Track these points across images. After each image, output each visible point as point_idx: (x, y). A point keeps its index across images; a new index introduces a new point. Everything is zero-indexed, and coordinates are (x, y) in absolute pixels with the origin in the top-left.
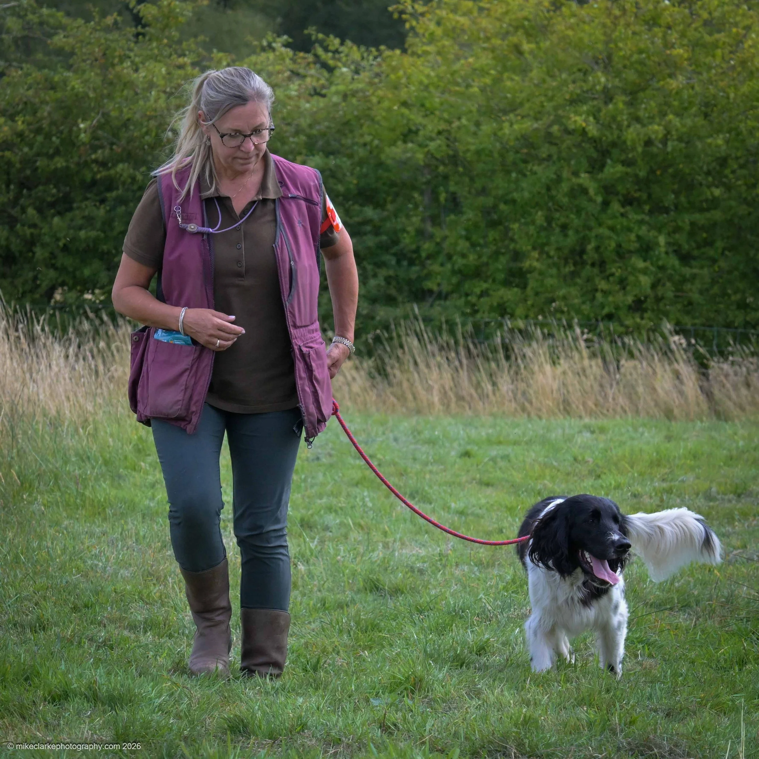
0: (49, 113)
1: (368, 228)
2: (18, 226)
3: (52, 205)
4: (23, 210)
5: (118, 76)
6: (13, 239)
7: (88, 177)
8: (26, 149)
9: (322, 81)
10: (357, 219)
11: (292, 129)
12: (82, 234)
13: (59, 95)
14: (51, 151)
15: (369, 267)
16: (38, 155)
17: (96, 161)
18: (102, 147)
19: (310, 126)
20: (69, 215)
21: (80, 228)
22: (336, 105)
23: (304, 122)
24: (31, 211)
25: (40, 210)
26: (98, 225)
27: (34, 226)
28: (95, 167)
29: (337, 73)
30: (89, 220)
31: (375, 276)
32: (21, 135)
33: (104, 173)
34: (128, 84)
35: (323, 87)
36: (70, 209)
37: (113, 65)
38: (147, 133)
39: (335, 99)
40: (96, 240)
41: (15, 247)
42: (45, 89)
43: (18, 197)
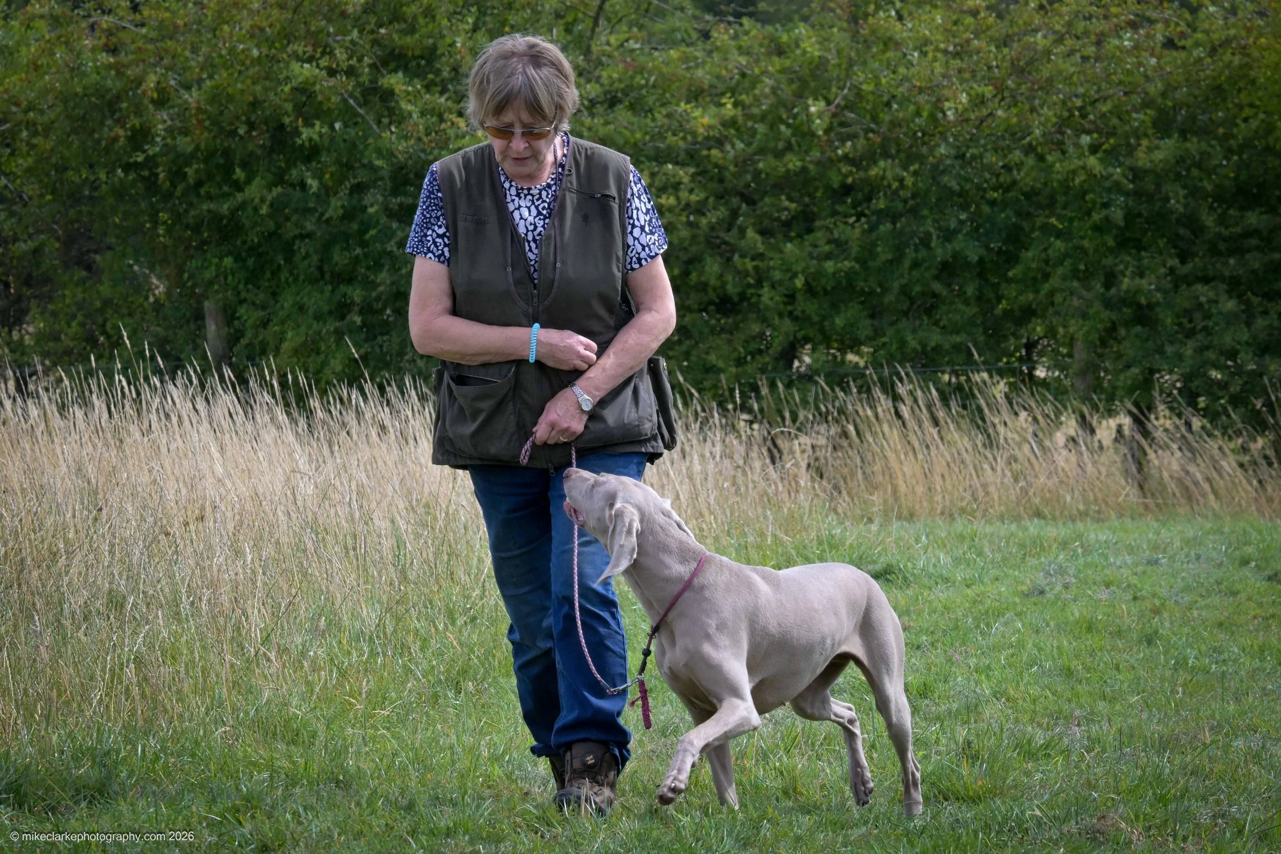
0: (774, 90)
1: (1254, 242)
2: (736, 257)
3: (787, 224)
4: (742, 232)
5: (873, 32)
6: (729, 277)
7: (836, 182)
8: (740, 145)
9: (1183, 27)
10: (1238, 230)
11: (1136, 99)
12: (829, 266)
13: (787, 63)
14: (781, 145)
15: (1256, 300)
16: (762, 151)
17: (846, 157)
18: (853, 137)
19: (1164, 95)
20: (809, 238)
21: (828, 256)
22: (1199, 60)
23: (1154, 89)
24: (752, 235)
25: (763, 233)
26: (855, 250)
27: (760, 256)
28: (845, 169)
29: (1202, 14)
30: (840, 245)
31: (1265, 313)
32: (732, 123)
33: (862, 174)
34: (889, 43)
35: (1183, 35)
36: (810, 231)
37: (866, 15)
38: (918, 114)
39: (1199, 52)
40: (850, 275)
41: (732, 289)
42: (769, 54)
43: (735, 214)
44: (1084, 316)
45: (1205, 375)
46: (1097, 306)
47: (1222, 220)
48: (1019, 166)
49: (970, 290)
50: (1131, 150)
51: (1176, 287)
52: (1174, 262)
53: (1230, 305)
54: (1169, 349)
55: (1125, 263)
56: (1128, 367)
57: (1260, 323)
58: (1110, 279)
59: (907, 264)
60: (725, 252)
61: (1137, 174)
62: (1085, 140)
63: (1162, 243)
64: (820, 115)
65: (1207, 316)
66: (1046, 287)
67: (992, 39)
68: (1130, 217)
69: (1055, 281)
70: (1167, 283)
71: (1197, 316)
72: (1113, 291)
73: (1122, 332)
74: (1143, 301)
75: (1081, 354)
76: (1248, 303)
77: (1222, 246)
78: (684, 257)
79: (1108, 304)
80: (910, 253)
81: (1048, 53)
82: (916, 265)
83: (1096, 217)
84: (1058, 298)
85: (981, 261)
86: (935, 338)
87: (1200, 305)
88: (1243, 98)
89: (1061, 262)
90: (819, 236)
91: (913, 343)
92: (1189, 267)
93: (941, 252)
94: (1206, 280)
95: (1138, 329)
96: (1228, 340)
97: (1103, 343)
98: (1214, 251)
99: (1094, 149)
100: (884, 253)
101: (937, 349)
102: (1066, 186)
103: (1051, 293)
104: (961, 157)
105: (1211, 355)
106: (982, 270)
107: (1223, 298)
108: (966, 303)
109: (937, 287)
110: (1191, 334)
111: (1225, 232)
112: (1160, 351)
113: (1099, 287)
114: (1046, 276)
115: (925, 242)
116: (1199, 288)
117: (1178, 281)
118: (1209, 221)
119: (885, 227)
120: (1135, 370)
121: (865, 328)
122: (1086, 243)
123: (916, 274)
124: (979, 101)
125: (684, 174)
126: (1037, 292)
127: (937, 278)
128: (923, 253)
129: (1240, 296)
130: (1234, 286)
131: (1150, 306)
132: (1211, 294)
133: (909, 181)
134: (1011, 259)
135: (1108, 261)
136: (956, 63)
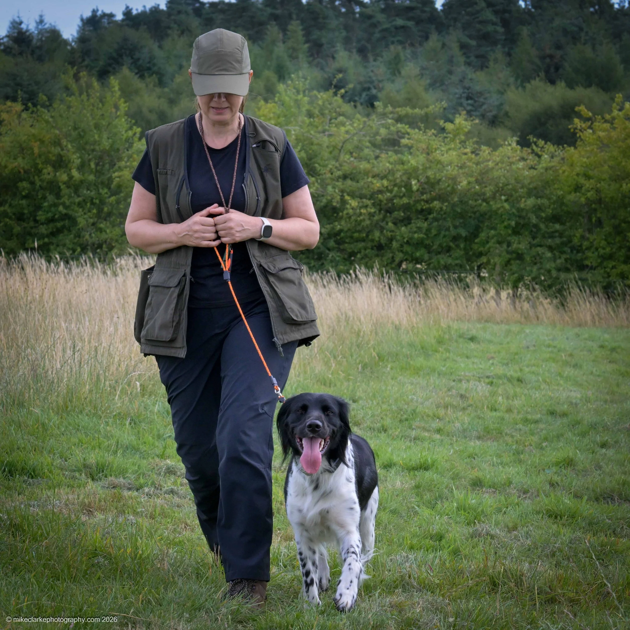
0: (401, 176)
1: (557, 234)
2: (385, 231)
3: (402, 221)
4: (387, 223)
5: (434, 158)
6: (382, 237)
7: (419, 208)
8: (389, 194)
9: (535, 162)
10: (551, 230)
11: (520, 185)
12: (416, 236)
13: (406, 167)
14: (401, 194)
15: (557, 254)
16: (395, 196)
17: (423, 200)
18: (426, 193)
19: (529, 184)
20: (409, 226)
21: (415, 232)
22: (542, 174)
23: (526, 182)
24: (390, 224)
25: (395, 224)
26: (424, 231)
27: (392, 231)
28: (423, 203)
29: (543, 158)
30: (419, 229)
31: (560, 258)
32: (386, 187)
33: (427, 206)
34: (439, 162)
35: (536, 165)
36: (410, 223)
37: (432, 152)
38: (448, 186)
39: (541, 171)
40: (422, 239)
41: (383, 241)
42: (399, 164)
43: (385, 217)
44: (500, 256)
45: (539, 278)
46: (504, 253)
47: (547, 227)
48: (481, 205)
49: (462, 246)
50: (518, 202)
51: (531, 248)
52: (530, 240)
53: (549, 255)
54: (528, 269)
55: (514, 239)
56: (513, 274)
57: (559, 261)
58: (509, 245)
59: (442, 235)
60: (382, 229)
61: (520, 210)
62: (503, 198)
63: (527, 233)
64: (416, 184)
65: (541, 258)
66: (488, 246)
67: (474, 163)
68: (517, 224)
69: (490, 244)
70: (528, 247)
71: (538, 258)
72: (510, 248)
73: (512, 262)
74: (520, 252)
75: (498, 268)
76: (554, 254)
77: (547, 235)
78: (367, 230)
79: (508, 252)
80: (443, 233)
81: (493, 168)
82: (445, 236)
83: (506, 223)
84: (491, 250)
85: (466, 236)
86: (450, 261)
87: (538, 255)
88: (556, 186)
89: (493, 238)
90: (413, 225)
91: (442, 262)
92: (535, 242)
93: (453, 232)
94: (541, 246)
95: (518, 261)
96: (548, 266)
97: (506, 265)
98: (544, 237)
99: (506, 201)
100: (434, 232)
101: (450, 264)
102: (496, 212)
103: (489, 248)
104: (461, 202)
105: (542, 271)
106: (466, 239)
107: (547, 252)
108: (460, 250)
109: (451, 244)
110: (535, 264)
111: (549, 231)
112: (525, 269)
113: (505, 246)
114: (488, 242)
115: (448, 229)
116: (539, 249)
117: (532, 246)
118: (542, 226)
119: (435, 224)
120: (516, 275)
121: (426, 257)
122: (502, 232)
123: (444, 240)
124: (469, 183)
125: (369, 202)
126: (484, 247)
127: (451, 241)
128: (447, 233)
129: (552, 252)
130: (551, 248)
131: (522, 254)
132: (543, 251)
133: (444, 208)
134: (476, 236)
135: (509, 238)
136: (460, 171)
